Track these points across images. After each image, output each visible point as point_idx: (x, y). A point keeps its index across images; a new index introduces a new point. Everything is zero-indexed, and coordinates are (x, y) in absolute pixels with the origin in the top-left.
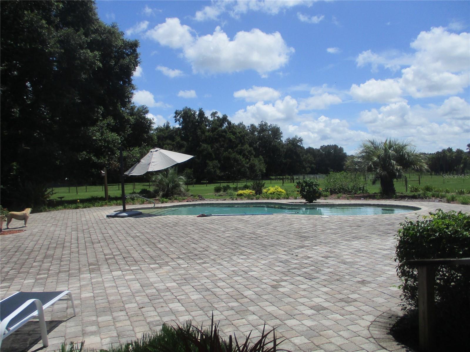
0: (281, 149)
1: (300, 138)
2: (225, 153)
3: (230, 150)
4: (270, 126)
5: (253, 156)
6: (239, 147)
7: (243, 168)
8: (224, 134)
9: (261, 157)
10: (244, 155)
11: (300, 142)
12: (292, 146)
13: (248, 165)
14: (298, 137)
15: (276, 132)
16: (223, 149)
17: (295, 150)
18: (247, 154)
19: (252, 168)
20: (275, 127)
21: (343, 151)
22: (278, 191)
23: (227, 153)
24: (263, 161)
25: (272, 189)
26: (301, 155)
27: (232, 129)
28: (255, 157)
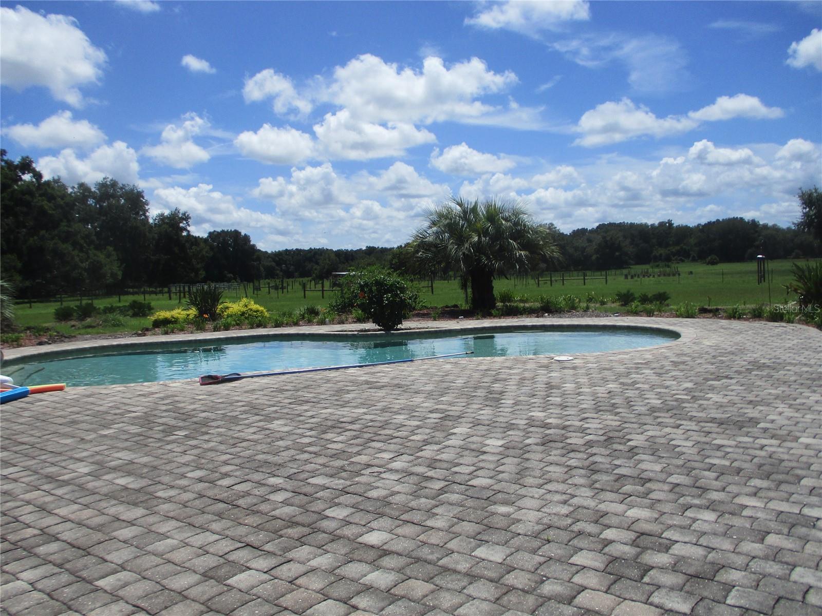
0: (147, 234)
1: (184, 214)
2: (31, 239)
3: (43, 232)
4: (121, 188)
5: (92, 247)
6: (63, 226)
7: (77, 271)
8: (27, 197)
9: (110, 249)
10: (75, 244)
11: (185, 222)
12: (171, 229)
13: (85, 265)
14: (181, 212)
15: (136, 200)
16: (24, 230)
17: (175, 237)
18: (82, 242)
19: (96, 270)
20: (132, 190)
21: (250, 241)
22: (251, 310)
23: (36, 238)
24: (114, 257)
25: (235, 307)
26: (187, 245)
27: (46, 189)
28: (97, 248)
